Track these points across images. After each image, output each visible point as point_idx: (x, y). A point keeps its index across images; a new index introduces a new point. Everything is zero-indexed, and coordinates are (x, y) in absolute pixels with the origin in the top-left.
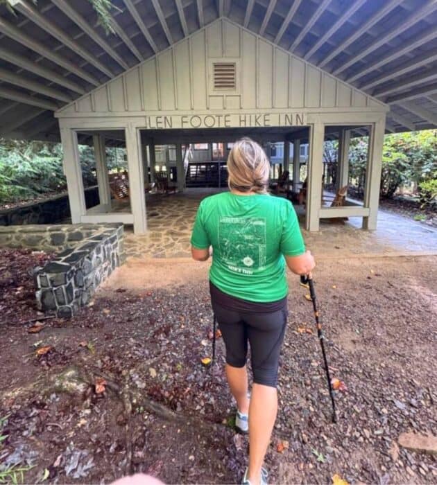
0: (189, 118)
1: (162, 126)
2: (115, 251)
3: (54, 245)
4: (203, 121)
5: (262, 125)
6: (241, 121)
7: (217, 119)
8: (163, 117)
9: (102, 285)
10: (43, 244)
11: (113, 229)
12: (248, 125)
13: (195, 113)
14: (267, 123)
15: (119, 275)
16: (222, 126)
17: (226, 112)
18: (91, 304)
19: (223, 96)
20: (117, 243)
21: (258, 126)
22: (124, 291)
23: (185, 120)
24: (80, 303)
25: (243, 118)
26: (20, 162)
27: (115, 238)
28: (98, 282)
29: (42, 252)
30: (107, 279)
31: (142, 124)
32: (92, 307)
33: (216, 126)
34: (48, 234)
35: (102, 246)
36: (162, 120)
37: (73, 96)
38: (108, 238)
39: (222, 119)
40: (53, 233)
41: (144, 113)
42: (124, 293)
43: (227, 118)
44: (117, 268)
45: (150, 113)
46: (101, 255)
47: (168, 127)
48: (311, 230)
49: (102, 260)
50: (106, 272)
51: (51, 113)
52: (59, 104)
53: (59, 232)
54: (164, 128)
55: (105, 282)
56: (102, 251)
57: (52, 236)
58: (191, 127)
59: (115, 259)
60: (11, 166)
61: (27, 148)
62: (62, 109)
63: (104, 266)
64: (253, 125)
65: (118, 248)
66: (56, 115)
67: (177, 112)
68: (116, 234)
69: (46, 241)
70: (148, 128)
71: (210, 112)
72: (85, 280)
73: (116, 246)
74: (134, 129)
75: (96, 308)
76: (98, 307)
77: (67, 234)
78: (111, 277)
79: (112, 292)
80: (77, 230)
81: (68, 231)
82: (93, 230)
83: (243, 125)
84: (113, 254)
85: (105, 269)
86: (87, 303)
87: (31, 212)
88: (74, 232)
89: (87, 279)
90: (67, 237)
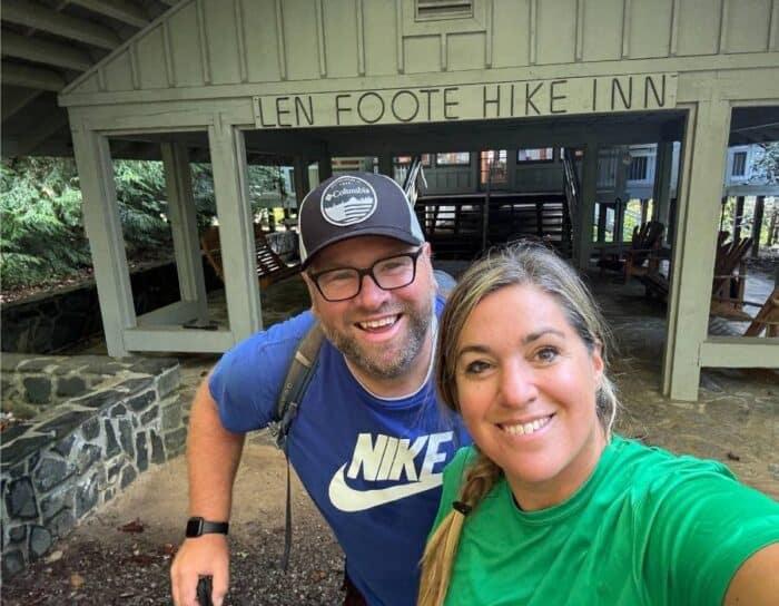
0: (356, 96)
1: (290, 121)
2: (147, 429)
3: (31, 402)
4: (388, 107)
5: (545, 112)
6: (486, 102)
7: (423, 97)
8: (292, 98)
9: (101, 508)
10: (11, 398)
11: (147, 376)
12: (505, 114)
13: (369, 85)
14: (558, 106)
15: (152, 486)
16: (438, 116)
17: (448, 80)
18: (56, 556)
19: (439, 35)
20: (156, 408)
21: (532, 113)
22: (140, 530)
23: (343, 103)
24: (26, 555)
25: (492, 95)
26: (34, 201)
27: (151, 395)
28: (86, 503)
29: (10, 415)
30: (119, 494)
31: (246, 115)
32: (52, 564)
33: (421, 118)
34: (17, 377)
35: (102, 420)
36: (289, 105)
37: (91, 54)
38: (126, 400)
39: (437, 99)
40: (28, 375)
41: (248, 90)
42: (137, 536)
43: (451, 97)
44: (153, 467)
45: (264, 90)
46: (101, 441)
47: (304, 124)
48: (673, 396)
49: (104, 453)
50: (118, 479)
51: (51, 97)
52: (65, 75)
53: (39, 375)
54: (294, 126)
55: (110, 502)
56: (103, 432)
57: (27, 382)
58: (359, 122)
59: (149, 446)
60: (15, 211)
61: (50, 170)
62: (72, 85)
63: (109, 464)
64: (520, 113)
65: (159, 419)
66: (62, 101)
67: (325, 85)
68: (154, 388)
69: (17, 392)
70: (259, 126)
71: (406, 82)
72: (43, 503)
73: (154, 413)
74: (228, 131)
75: (61, 569)
76: (64, 567)
77: (54, 379)
78: (130, 488)
79: (115, 529)
80: (73, 372)
81: (56, 373)
82: (105, 376)
83: (491, 114)
84: (141, 436)
85: (114, 471)
86: (47, 554)
87: (38, 314)
88: (67, 377)
89: (48, 500)
90: (54, 388)
